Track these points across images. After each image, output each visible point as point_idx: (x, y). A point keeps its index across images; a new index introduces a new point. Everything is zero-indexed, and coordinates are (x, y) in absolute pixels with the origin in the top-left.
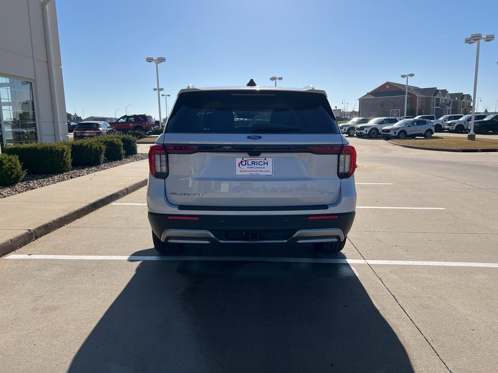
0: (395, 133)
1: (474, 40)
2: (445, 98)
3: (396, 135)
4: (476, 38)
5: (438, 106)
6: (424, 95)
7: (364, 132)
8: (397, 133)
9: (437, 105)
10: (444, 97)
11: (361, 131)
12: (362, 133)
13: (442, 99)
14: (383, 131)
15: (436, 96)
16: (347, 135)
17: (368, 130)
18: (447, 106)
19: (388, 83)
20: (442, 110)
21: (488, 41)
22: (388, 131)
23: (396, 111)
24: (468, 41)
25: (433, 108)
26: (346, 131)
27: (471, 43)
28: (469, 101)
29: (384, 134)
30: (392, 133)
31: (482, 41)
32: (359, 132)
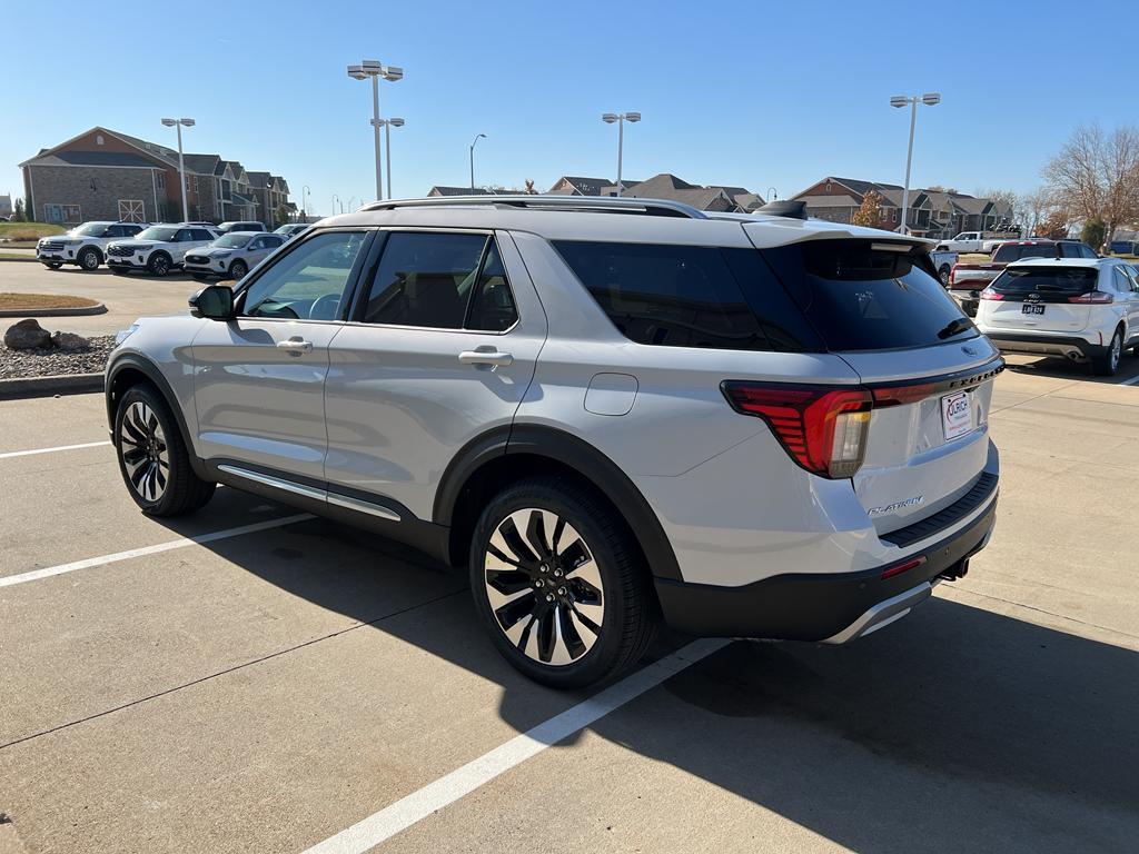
0: (222, 264)
1: (369, 73)
2: (239, 181)
3: (226, 270)
4: (372, 69)
5: (229, 199)
6: (194, 170)
7: (134, 260)
8: (227, 266)
9: (227, 196)
10: (237, 178)
11: (125, 259)
12: (128, 263)
13: (236, 183)
14: (190, 259)
15: (222, 174)
16: (79, 267)
17: (146, 255)
18: (247, 201)
19: (98, 132)
20: (239, 208)
21: (392, 79)
22: (204, 259)
23: (135, 205)
24: (353, 72)
25: (220, 204)
26: (74, 258)
27: (359, 78)
28: (283, 193)
29: (192, 268)
30: (214, 265)
31: (381, 77)
32: (118, 259)
